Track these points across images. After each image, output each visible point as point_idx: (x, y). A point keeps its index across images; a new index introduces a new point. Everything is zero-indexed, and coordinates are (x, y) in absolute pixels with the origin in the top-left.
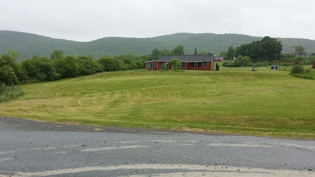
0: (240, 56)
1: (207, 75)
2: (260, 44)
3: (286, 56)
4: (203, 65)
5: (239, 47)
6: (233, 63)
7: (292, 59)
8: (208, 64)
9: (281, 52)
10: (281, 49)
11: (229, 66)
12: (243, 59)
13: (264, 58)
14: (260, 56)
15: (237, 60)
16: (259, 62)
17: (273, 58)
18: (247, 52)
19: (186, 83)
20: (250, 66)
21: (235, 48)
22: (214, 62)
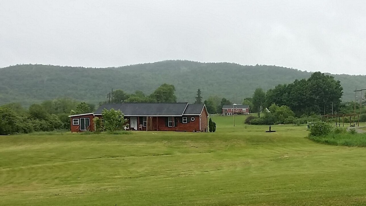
0: (273, 105)
1: (165, 140)
2: (307, 85)
3: (349, 105)
4: (185, 121)
5: (273, 89)
6: (262, 118)
7: (358, 111)
8: (193, 119)
9: (340, 99)
10: (341, 94)
11: (257, 124)
12: (278, 110)
13: (313, 110)
14: (308, 106)
15: (270, 112)
16: (306, 116)
17: (327, 109)
18: (285, 99)
19: (109, 156)
20: (291, 122)
21: (265, 91)
22: (207, 115)
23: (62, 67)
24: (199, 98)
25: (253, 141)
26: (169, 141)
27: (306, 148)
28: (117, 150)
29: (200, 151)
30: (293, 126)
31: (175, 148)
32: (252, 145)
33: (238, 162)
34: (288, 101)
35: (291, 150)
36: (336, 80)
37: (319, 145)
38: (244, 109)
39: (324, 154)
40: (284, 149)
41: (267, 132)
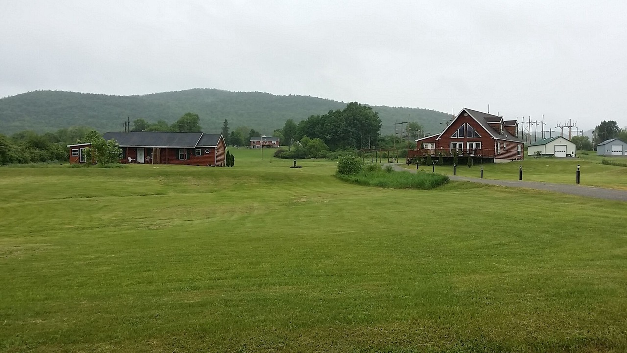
0: (305, 138)
3: (388, 139)
4: (198, 154)
5: (305, 120)
6: (293, 151)
7: (398, 146)
8: (207, 151)
9: (378, 132)
10: (380, 127)
11: (286, 158)
12: (310, 144)
13: (348, 144)
14: (343, 140)
15: (301, 145)
16: (341, 150)
17: (364, 142)
18: (318, 131)
19: (83, 195)
20: (324, 157)
21: (297, 123)
22: (225, 147)
23: (84, 94)
24: (226, 129)
25: (268, 179)
26: (166, 177)
27: (331, 189)
28: (99, 188)
29: (200, 191)
30: (326, 161)
31: (171, 186)
32: (266, 183)
33: (240, 206)
34: (321, 133)
35: (312, 192)
36: (374, 111)
37: (347, 185)
38: (274, 142)
39: (351, 198)
40: (304, 189)
41: (291, 167)
